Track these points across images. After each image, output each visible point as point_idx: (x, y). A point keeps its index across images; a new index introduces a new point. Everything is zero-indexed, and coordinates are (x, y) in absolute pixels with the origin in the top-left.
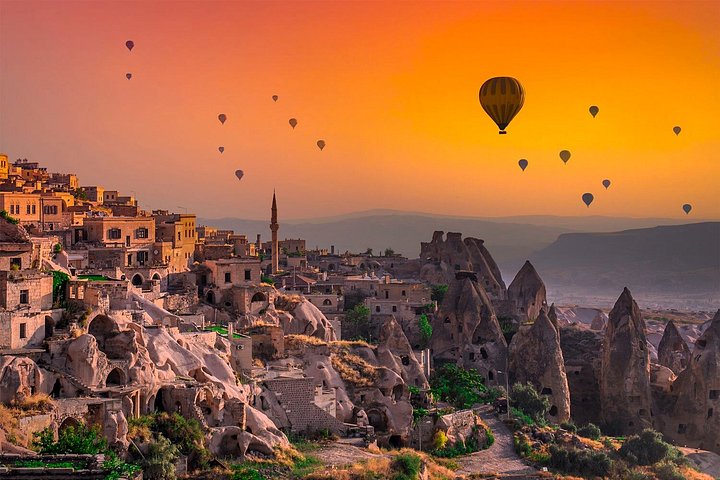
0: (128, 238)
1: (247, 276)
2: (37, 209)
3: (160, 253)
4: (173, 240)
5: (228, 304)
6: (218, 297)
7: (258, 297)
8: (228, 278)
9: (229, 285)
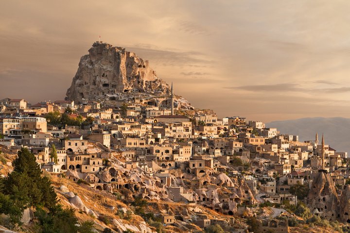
0: (162, 153)
1: (200, 165)
2: (137, 144)
3: (173, 157)
4: (179, 154)
5: (193, 173)
6: (191, 171)
7: (202, 171)
8: (194, 165)
9: (194, 168)
